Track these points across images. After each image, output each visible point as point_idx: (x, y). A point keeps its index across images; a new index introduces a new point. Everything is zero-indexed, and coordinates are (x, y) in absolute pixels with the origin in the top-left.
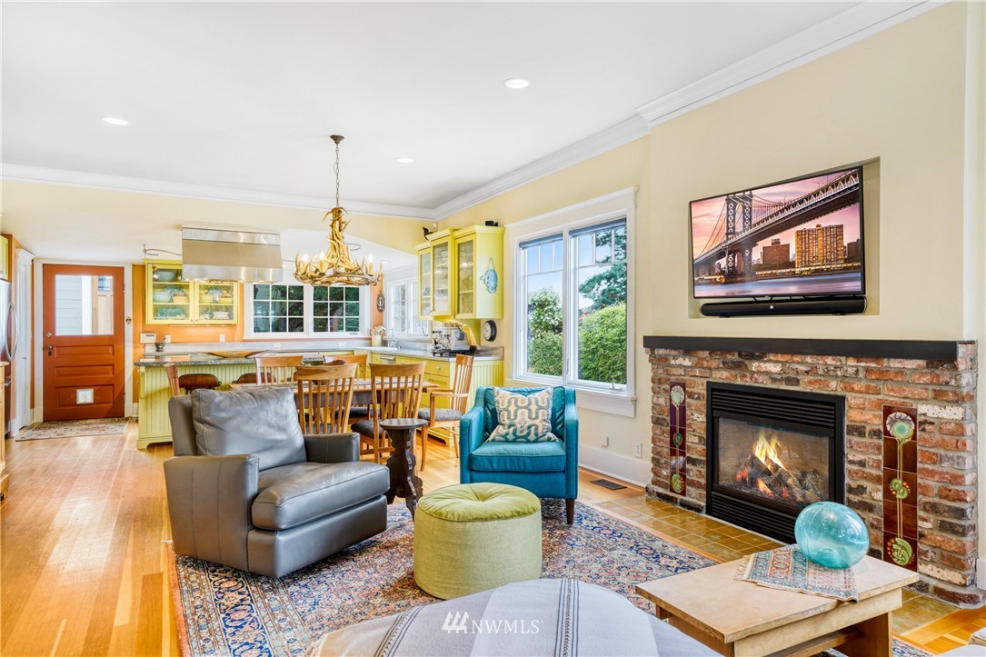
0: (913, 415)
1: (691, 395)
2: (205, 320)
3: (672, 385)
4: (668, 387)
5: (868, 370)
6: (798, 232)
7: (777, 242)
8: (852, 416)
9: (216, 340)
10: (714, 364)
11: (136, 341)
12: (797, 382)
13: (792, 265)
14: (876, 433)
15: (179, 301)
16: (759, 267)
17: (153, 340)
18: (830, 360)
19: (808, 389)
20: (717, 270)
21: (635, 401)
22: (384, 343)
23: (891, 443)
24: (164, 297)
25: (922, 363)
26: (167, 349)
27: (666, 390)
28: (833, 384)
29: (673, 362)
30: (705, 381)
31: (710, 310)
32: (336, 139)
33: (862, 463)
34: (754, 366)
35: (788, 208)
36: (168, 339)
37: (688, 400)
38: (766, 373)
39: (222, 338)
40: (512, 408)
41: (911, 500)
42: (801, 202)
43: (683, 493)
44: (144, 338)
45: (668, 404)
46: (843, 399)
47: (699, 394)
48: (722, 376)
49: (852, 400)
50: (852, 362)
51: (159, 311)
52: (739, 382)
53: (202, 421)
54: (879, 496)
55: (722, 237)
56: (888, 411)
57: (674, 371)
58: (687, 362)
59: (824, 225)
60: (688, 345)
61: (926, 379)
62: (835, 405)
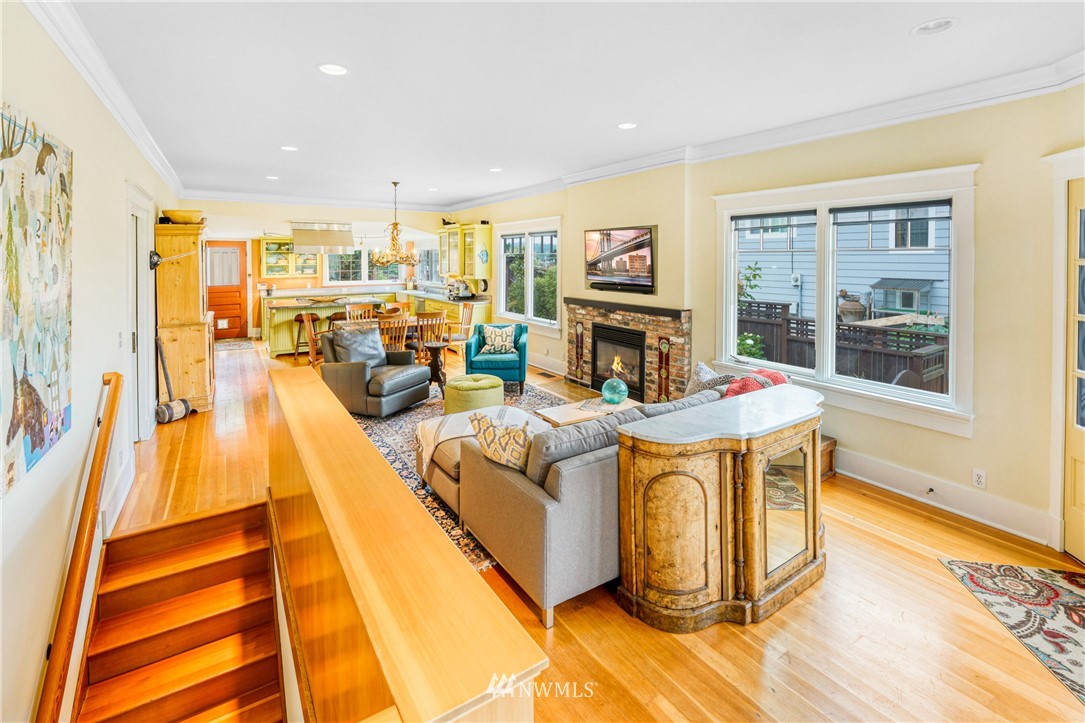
0: (668, 340)
1: (585, 329)
2: (298, 274)
3: (578, 323)
4: (575, 324)
5: (653, 320)
6: (630, 255)
7: (622, 259)
8: (648, 341)
9: (305, 287)
10: (595, 314)
11: (255, 288)
12: (628, 324)
13: (628, 271)
14: (656, 349)
15: (282, 263)
16: (615, 270)
17: (265, 288)
18: (639, 315)
19: (635, 328)
20: (598, 268)
21: (561, 331)
22: (415, 288)
23: (661, 353)
24: (272, 260)
25: (670, 319)
26: (275, 294)
27: (574, 326)
28: (641, 326)
29: (577, 311)
30: (591, 322)
31: (594, 286)
32: (395, 184)
33: (651, 362)
34: (612, 316)
35: (625, 243)
36: (275, 287)
37: (584, 331)
38: (616, 319)
39: (309, 286)
40: (493, 336)
41: (667, 378)
42: (630, 241)
43: (582, 379)
44: (259, 287)
45: (575, 333)
46: (645, 333)
47: (589, 328)
48: (599, 320)
49: (648, 334)
50: (647, 316)
51: (270, 269)
52: (606, 323)
53: (339, 346)
54: (657, 377)
55: (599, 253)
56: (660, 339)
57: (578, 316)
58: (583, 312)
59: (639, 254)
60: (584, 303)
61: (672, 326)
62: (641, 335)
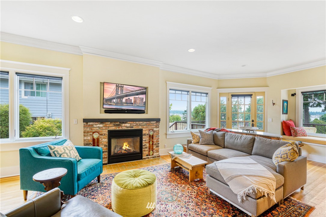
0: (153, 130)
1: (101, 135)
3: (94, 133)
4: (92, 134)
5: (147, 124)
6: (134, 97)
7: (129, 98)
8: (144, 132)
10: (111, 125)
12: (133, 127)
13: (132, 104)
14: (148, 134)
16: (124, 103)
18: (141, 123)
19: (135, 128)
20: (113, 102)
23: (150, 136)
25: (156, 122)
27: (91, 135)
28: (140, 127)
29: (95, 126)
30: (107, 130)
31: (107, 111)
33: (145, 140)
34: (123, 125)
35: (132, 92)
37: (100, 136)
38: (125, 126)
41: (153, 144)
42: (135, 91)
45: (92, 138)
46: (142, 129)
47: (105, 134)
48: (113, 128)
49: (144, 129)
50: (145, 122)
52: (118, 129)
54: (148, 145)
55: (114, 94)
56: (149, 130)
57: (94, 128)
58: (101, 126)
59: (140, 97)
61: (155, 124)
62: (141, 131)
